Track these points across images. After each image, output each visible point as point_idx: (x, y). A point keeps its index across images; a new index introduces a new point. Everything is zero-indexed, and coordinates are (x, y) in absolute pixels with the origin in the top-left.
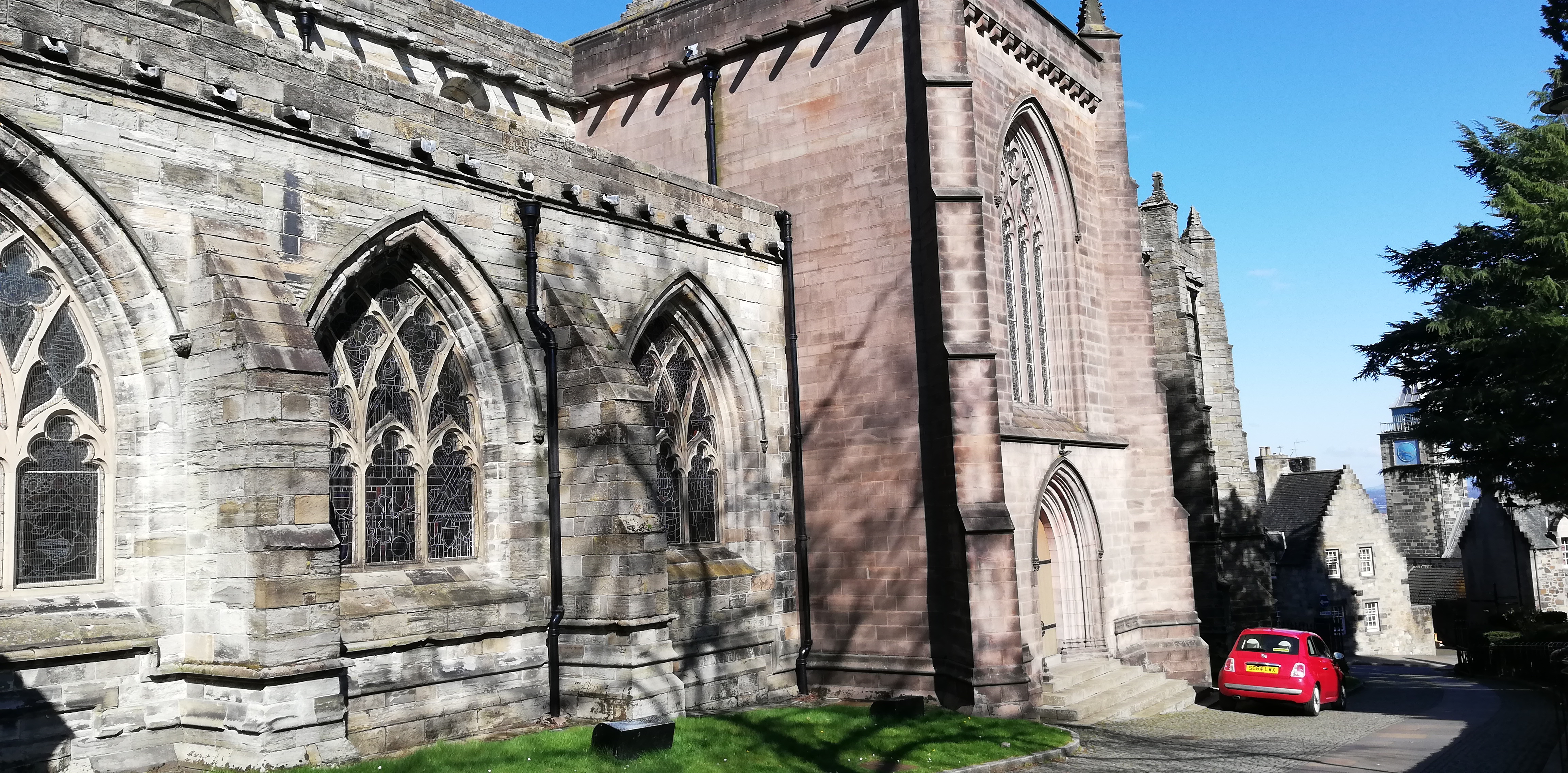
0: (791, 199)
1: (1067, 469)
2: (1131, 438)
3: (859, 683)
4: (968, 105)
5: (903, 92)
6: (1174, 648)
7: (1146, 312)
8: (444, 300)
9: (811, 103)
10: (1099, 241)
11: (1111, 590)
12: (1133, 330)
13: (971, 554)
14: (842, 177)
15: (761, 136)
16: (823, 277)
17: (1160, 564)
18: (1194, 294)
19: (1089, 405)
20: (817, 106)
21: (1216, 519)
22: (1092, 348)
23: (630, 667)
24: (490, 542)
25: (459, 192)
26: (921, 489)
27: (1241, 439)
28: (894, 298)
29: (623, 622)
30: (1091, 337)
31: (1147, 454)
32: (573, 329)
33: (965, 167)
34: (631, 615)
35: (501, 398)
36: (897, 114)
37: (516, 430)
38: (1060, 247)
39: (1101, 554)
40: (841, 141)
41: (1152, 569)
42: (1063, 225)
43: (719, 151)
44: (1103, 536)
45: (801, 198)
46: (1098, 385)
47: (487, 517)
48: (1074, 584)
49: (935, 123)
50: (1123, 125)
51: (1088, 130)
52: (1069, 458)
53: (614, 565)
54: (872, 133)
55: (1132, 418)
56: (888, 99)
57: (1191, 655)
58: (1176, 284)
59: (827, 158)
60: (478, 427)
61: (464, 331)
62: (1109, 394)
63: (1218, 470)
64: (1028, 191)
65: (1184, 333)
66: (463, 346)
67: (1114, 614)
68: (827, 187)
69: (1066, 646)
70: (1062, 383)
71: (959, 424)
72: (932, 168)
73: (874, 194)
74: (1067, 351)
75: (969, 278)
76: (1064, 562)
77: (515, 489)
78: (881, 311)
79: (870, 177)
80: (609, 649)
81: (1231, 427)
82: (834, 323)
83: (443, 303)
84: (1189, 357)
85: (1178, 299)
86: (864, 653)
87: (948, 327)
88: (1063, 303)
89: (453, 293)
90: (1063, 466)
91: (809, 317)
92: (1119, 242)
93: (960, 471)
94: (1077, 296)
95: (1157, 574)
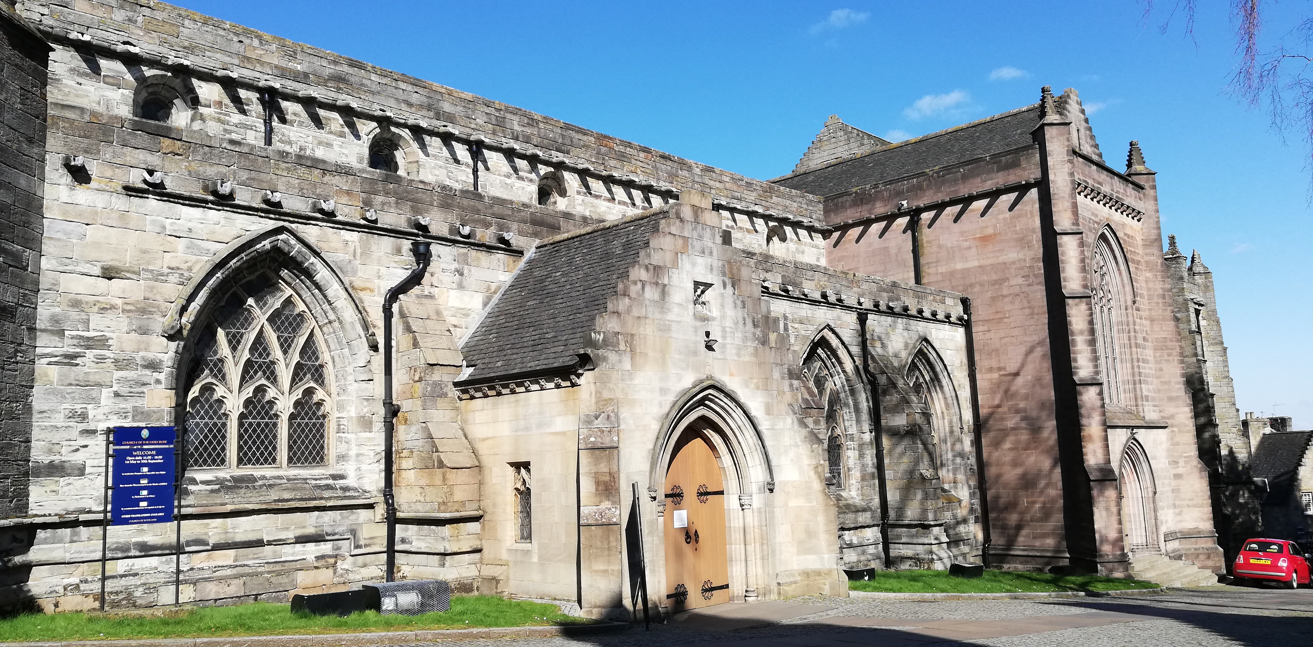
0: (969, 290)
1: (1135, 443)
2: (1170, 422)
3: (1021, 563)
4: (1082, 244)
5: (1040, 235)
6: (1201, 551)
7: (1177, 344)
8: (829, 364)
9: (981, 237)
10: (1146, 301)
11: (1161, 515)
12: (1169, 355)
13: (1095, 493)
14: (1002, 280)
15: (949, 253)
16: (991, 335)
17: (1191, 500)
18: (1197, 312)
19: (1144, 403)
20: (985, 239)
21: (1220, 470)
22: (1145, 368)
23: (931, 544)
24: (851, 482)
25: (838, 312)
26: (1058, 456)
27: (1235, 414)
28: (1039, 351)
29: (926, 523)
30: (1144, 361)
31: (1180, 432)
32: (887, 376)
33: (1081, 279)
34: (930, 519)
35: (853, 410)
36: (1036, 246)
37: (861, 427)
38: (1123, 307)
39: (1155, 493)
40: (1001, 259)
41: (1186, 503)
42: (1125, 295)
43: (921, 261)
44: (1156, 482)
45: (976, 290)
46: (1149, 390)
47: (849, 469)
48: (1139, 510)
49: (1063, 255)
50: (1159, 228)
51: (1137, 233)
52: (1136, 436)
53: (919, 495)
54: (1021, 256)
55: (1170, 410)
56: (1031, 238)
57: (1212, 556)
58: (1188, 311)
59: (992, 268)
60: (842, 425)
61: (836, 378)
62: (1155, 395)
63: (1221, 436)
64: (1103, 275)
65: (1194, 344)
66: (835, 385)
67: (1163, 529)
68: (993, 285)
69: (1135, 547)
70: (1127, 390)
71: (1084, 421)
72: (1062, 280)
73: (1023, 290)
74: (1130, 371)
75: (1086, 340)
76: (1133, 498)
77: (861, 456)
78: (1030, 358)
79: (1020, 281)
80: (916, 536)
81: (1228, 405)
82: (999, 361)
83: (828, 365)
84: (1198, 361)
85: (1190, 321)
86: (1024, 546)
87: (1076, 368)
88: (1126, 342)
89: (833, 360)
90: (1133, 441)
91: (983, 357)
92: (1158, 301)
93: (1085, 447)
94: (1135, 337)
95: (1188, 506)
